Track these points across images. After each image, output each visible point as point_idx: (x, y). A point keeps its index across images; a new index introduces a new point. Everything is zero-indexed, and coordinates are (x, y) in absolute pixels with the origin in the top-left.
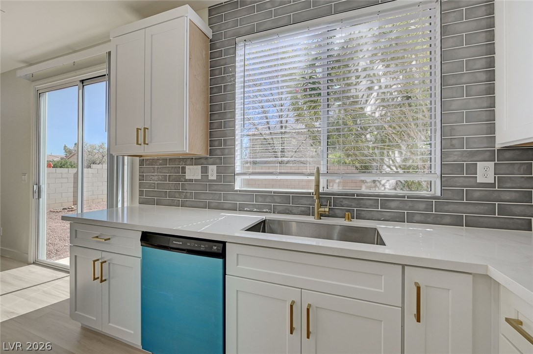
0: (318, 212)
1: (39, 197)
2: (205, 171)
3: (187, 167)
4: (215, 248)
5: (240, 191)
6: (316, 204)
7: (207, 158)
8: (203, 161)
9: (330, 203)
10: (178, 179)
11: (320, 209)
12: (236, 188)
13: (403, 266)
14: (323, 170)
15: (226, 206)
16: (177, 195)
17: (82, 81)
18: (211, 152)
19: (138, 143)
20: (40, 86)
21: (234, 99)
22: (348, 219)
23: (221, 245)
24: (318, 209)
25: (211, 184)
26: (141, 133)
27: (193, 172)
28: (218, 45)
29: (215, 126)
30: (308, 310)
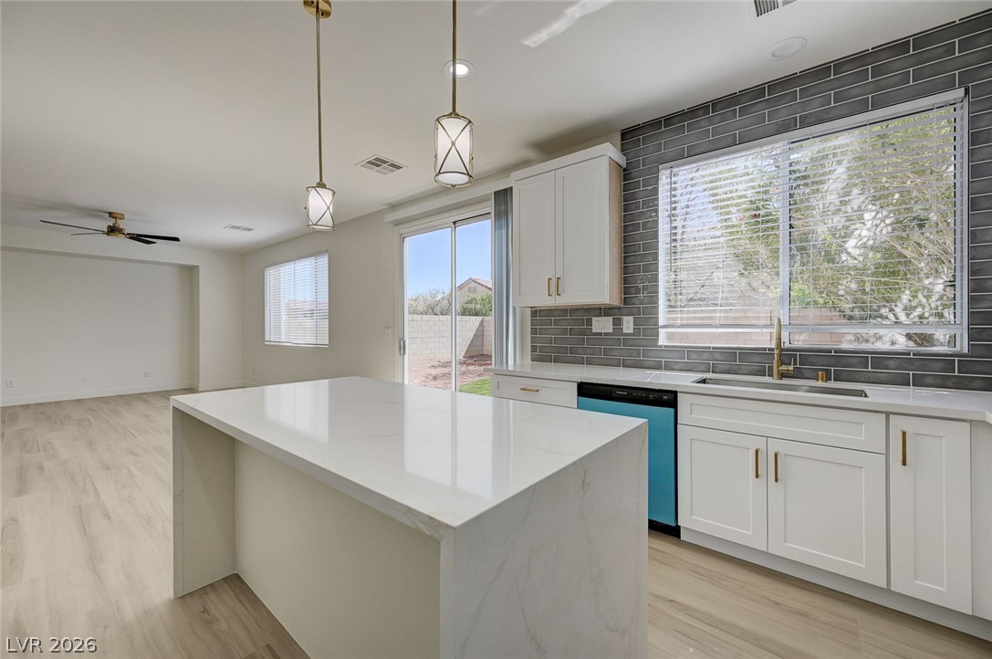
0: (778, 371)
1: (404, 353)
2: (617, 323)
3: (594, 319)
4: (666, 397)
5: (665, 347)
6: (775, 362)
7: (619, 308)
8: (615, 311)
9: (795, 360)
10: (583, 333)
11: (780, 368)
12: (660, 343)
13: (888, 414)
14: (785, 321)
15: (646, 364)
16: (581, 351)
17: (455, 223)
18: (626, 301)
19: (550, 295)
20: (404, 229)
21: (656, 236)
22: (822, 380)
23: (673, 395)
24: (778, 367)
25: (627, 339)
26: (553, 283)
27: (602, 325)
28: (634, 175)
29: (631, 270)
30: (776, 455)
